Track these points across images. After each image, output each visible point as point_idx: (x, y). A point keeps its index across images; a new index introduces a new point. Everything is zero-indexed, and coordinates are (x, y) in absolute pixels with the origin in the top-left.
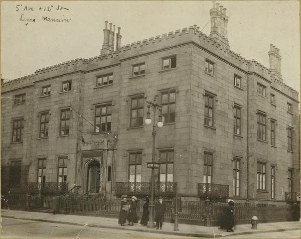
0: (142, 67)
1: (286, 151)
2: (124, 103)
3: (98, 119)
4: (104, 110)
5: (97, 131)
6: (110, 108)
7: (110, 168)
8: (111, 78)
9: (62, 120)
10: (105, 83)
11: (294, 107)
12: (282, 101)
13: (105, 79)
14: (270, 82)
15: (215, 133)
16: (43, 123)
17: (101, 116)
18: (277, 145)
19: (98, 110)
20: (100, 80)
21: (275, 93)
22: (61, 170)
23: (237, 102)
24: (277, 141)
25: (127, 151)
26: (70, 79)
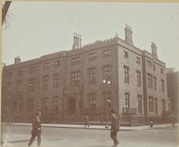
0: (95, 55)
1: (161, 91)
2: (86, 71)
3: (73, 79)
4: (76, 75)
5: (73, 84)
6: (79, 74)
7: (80, 102)
8: (79, 59)
9: (55, 79)
10: (76, 62)
11: (164, 70)
12: (158, 68)
13: (76, 60)
14: (152, 60)
15: (129, 84)
16: (45, 81)
17: (74, 77)
18: (157, 89)
19: (73, 75)
20: (73, 60)
21: (155, 64)
22: (55, 103)
23: (138, 69)
24: (157, 87)
25: (88, 93)
26: (58, 60)
